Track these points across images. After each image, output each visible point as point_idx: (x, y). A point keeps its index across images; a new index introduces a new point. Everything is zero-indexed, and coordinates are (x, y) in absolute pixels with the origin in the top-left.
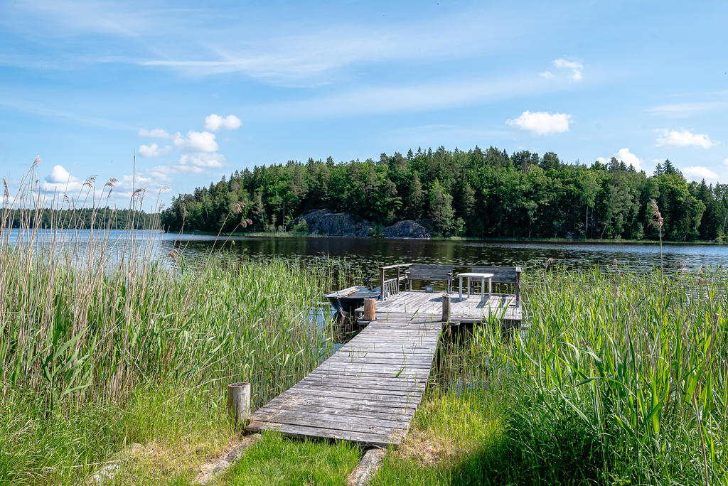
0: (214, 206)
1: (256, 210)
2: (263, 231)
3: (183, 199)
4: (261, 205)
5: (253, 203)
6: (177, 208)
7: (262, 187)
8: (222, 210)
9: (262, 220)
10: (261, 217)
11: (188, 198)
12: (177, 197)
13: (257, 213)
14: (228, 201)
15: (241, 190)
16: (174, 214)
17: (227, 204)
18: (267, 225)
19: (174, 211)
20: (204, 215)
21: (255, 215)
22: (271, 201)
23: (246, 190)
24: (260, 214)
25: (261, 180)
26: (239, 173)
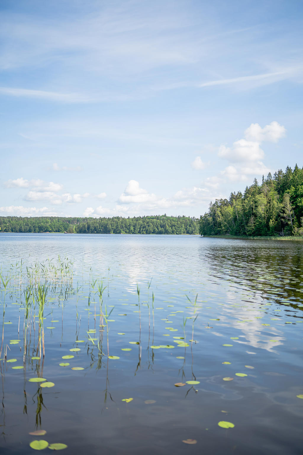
0: (244, 210)
1: (284, 212)
2: (292, 235)
3: (219, 204)
4: (289, 207)
5: (282, 205)
6: (213, 214)
7: (293, 189)
8: (250, 213)
9: (290, 223)
10: (289, 220)
11: (224, 203)
12: (213, 203)
13: (285, 215)
14: (257, 204)
15: (272, 193)
16: (210, 219)
17: (256, 206)
18: (296, 229)
19: (211, 215)
20: (235, 219)
21: (283, 218)
22: (300, 202)
23: (276, 192)
24: (289, 216)
25: (293, 181)
26: (273, 175)
